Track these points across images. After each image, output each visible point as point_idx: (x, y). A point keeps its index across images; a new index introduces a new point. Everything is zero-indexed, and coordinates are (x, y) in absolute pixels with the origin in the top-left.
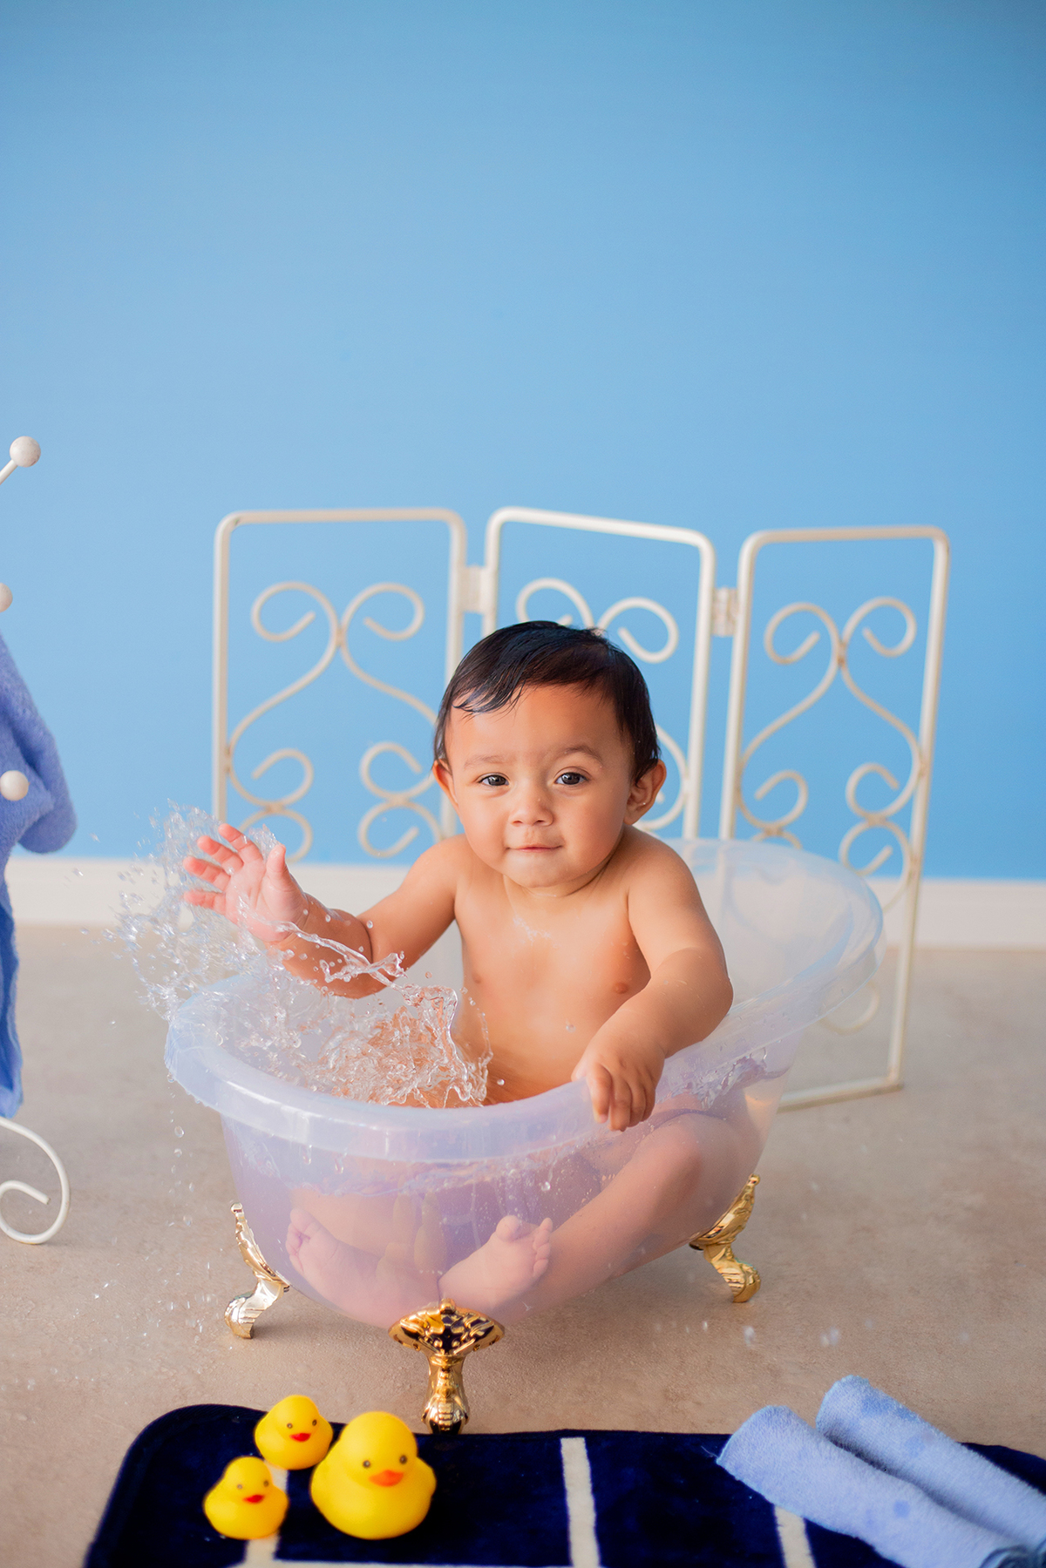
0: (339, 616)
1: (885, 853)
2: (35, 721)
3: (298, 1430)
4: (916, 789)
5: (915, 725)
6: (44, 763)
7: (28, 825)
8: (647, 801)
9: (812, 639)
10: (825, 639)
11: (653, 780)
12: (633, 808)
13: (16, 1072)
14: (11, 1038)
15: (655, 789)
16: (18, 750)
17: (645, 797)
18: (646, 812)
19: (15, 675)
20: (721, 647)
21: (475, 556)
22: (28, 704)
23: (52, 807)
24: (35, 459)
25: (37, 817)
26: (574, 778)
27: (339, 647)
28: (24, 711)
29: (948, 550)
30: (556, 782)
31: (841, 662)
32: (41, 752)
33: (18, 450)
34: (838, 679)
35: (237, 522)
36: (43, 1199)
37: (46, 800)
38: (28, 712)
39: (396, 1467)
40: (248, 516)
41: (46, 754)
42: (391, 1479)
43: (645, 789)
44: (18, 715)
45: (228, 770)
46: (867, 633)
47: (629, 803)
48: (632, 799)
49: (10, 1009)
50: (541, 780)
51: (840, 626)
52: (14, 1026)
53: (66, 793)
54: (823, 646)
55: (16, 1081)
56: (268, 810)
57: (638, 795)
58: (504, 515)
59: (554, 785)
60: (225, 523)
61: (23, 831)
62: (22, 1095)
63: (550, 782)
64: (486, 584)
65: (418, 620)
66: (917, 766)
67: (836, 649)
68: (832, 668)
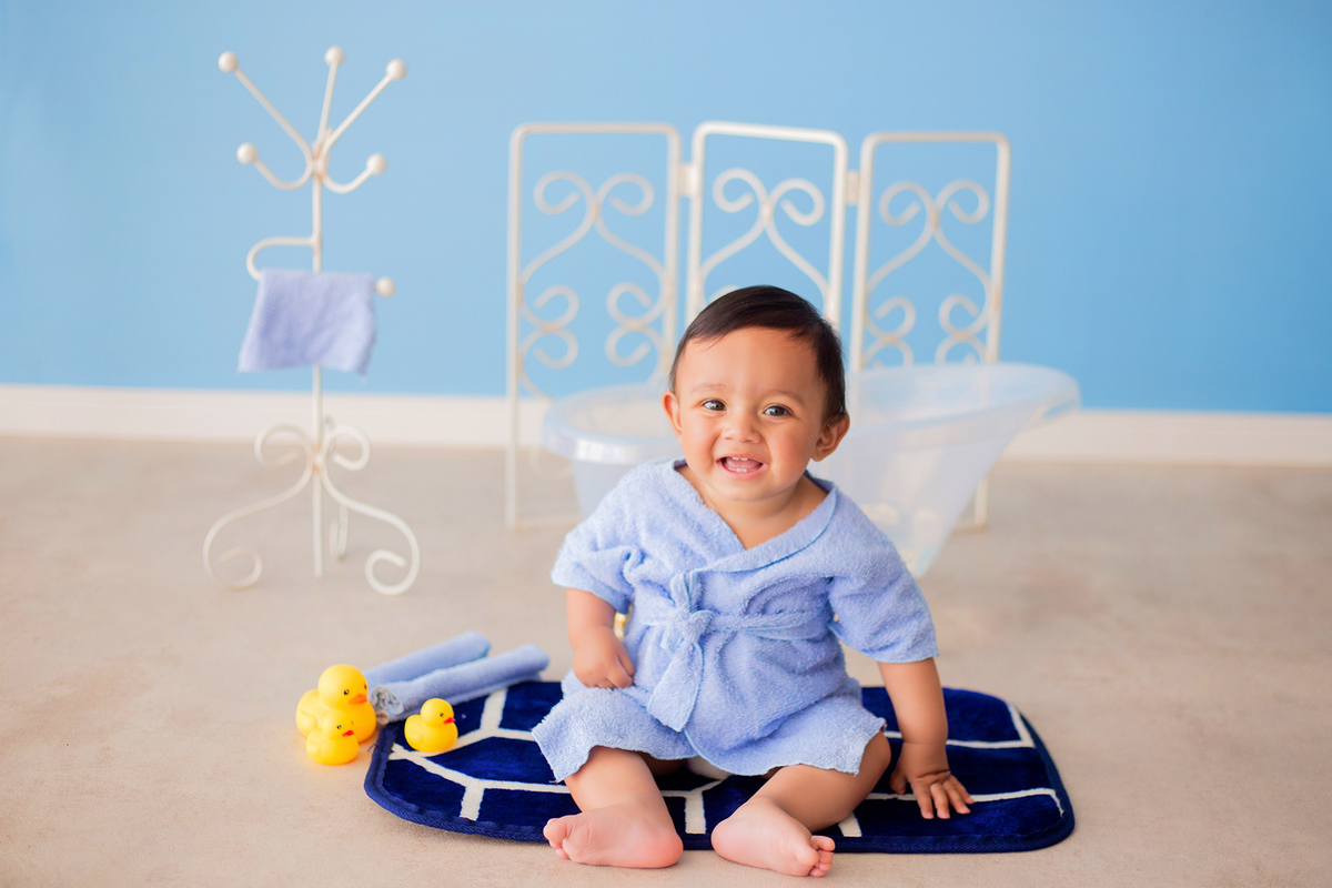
0: (596, 197)
5: (986, 264)
8: (830, 446)
11: (838, 430)
12: (821, 448)
17: (830, 443)
20: (851, 213)
21: (686, 156)
26: (780, 411)
27: (597, 218)
30: (764, 413)
31: (936, 225)
34: (931, 238)
35: (530, 132)
36: (402, 563)
40: (536, 128)
43: (831, 436)
45: (521, 300)
47: (818, 443)
48: (820, 442)
50: (753, 412)
56: (545, 330)
57: (825, 440)
58: (708, 128)
59: (763, 415)
60: (517, 135)
63: (760, 412)
64: (693, 176)
65: (648, 200)
66: (990, 299)
67: (930, 216)
68: (928, 229)
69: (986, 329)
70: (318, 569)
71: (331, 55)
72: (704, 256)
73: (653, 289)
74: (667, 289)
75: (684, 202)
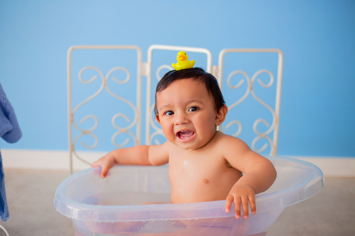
1: (266, 145)
4: (275, 127)
6: (10, 116)
7: (3, 134)
8: (222, 118)
9: (241, 82)
10: (246, 82)
15: (225, 114)
18: (223, 122)
27: (104, 86)
28: (3, 100)
29: (283, 56)
30: (189, 111)
31: (251, 88)
37: (9, 127)
38: (5, 101)
40: (77, 47)
43: (221, 115)
45: (72, 121)
46: (259, 80)
47: (216, 119)
48: (217, 118)
51: (250, 78)
54: (245, 84)
57: (219, 116)
58: (153, 47)
59: (188, 112)
60: (70, 49)
64: (148, 67)
65: (128, 78)
66: (275, 120)
67: (249, 85)
68: (248, 90)
69: (272, 133)
72: (151, 105)
74: (138, 115)
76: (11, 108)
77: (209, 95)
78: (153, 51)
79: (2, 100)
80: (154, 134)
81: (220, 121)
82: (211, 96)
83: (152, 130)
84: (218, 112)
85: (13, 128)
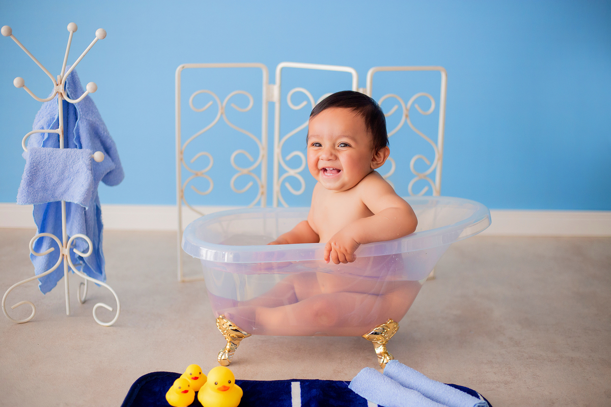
0: (222, 103)
1: (426, 189)
2: (108, 136)
3: (194, 376)
4: (437, 165)
5: (436, 142)
6: (112, 152)
7: (105, 173)
9: (395, 108)
10: (400, 108)
11: (383, 153)
12: (375, 163)
13: (103, 267)
14: (101, 255)
15: (385, 157)
16: (102, 147)
17: (381, 160)
19: (101, 120)
21: (272, 81)
22: (105, 130)
23: (114, 168)
24: (104, 36)
25: (109, 171)
27: (222, 114)
29: (447, 75)
31: (407, 116)
32: (111, 148)
33: (98, 33)
34: (405, 123)
35: (183, 67)
36: (111, 309)
37: (111, 165)
38: (105, 133)
39: (227, 385)
40: (188, 65)
41: (112, 149)
42: (225, 389)
43: (381, 157)
44: (102, 134)
45: (181, 160)
46: (416, 106)
48: (374, 160)
49: (100, 243)
50: (333, 146)
51: (406, 103)
52: (102, 250)
53: (120, 164)
54: (400, 110)
55: (103, 270)
56: (197, 174)
57: (378, 159)
58: (283, 65)
59: (338, 148)
60: (179, 68)
61: (104, 175)
62: (105, 276)
63: (336, 146)
64: (276, 90)
65: (251, 104)
66: (437, 156)
67: (405, 112)
68: (404, 118)
69: (434, 172)
70: (68, 313)
71: (70, 27)
72: (280, 138)
73: (255, 153)
74: (263, 152)
75: (271, 105)
76: (112, 141)
77: (367, 131)
78: (282, 69)
79: (102, 132)
80: (285, 175)
81: (377, 164)
82: (370, 134)
83: (281, 171)
84: (377, 153)
85: (116, 167)
